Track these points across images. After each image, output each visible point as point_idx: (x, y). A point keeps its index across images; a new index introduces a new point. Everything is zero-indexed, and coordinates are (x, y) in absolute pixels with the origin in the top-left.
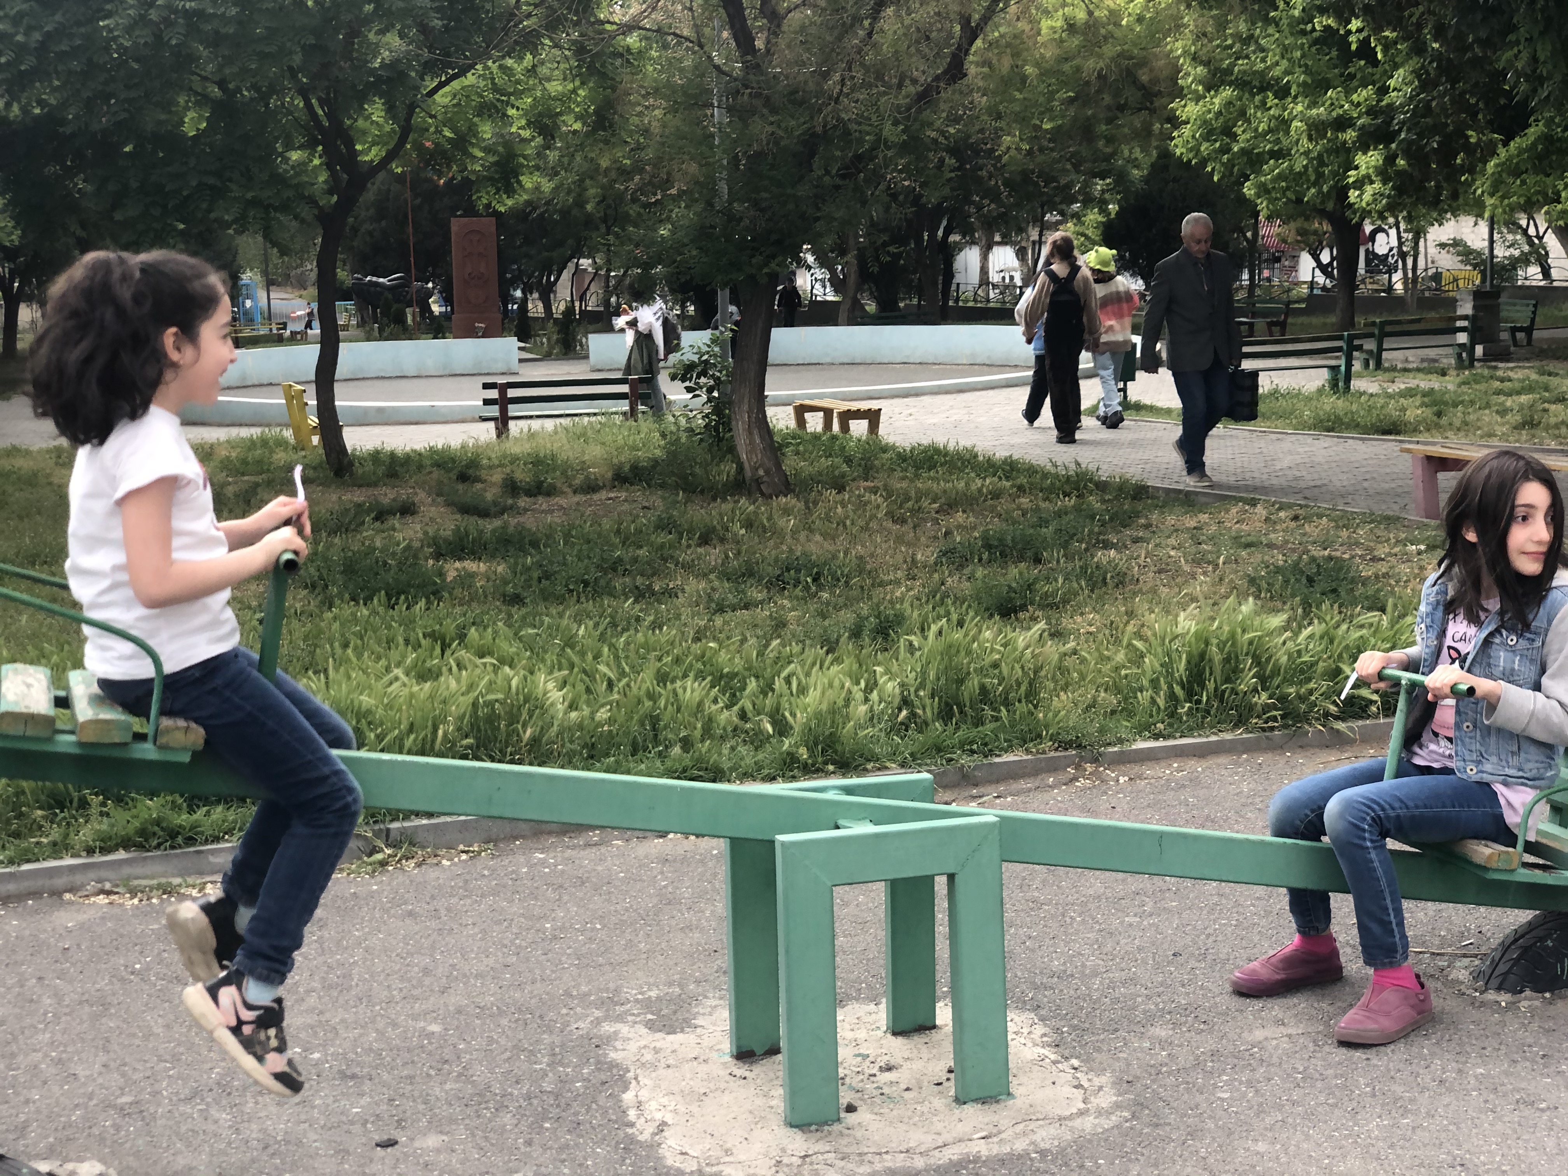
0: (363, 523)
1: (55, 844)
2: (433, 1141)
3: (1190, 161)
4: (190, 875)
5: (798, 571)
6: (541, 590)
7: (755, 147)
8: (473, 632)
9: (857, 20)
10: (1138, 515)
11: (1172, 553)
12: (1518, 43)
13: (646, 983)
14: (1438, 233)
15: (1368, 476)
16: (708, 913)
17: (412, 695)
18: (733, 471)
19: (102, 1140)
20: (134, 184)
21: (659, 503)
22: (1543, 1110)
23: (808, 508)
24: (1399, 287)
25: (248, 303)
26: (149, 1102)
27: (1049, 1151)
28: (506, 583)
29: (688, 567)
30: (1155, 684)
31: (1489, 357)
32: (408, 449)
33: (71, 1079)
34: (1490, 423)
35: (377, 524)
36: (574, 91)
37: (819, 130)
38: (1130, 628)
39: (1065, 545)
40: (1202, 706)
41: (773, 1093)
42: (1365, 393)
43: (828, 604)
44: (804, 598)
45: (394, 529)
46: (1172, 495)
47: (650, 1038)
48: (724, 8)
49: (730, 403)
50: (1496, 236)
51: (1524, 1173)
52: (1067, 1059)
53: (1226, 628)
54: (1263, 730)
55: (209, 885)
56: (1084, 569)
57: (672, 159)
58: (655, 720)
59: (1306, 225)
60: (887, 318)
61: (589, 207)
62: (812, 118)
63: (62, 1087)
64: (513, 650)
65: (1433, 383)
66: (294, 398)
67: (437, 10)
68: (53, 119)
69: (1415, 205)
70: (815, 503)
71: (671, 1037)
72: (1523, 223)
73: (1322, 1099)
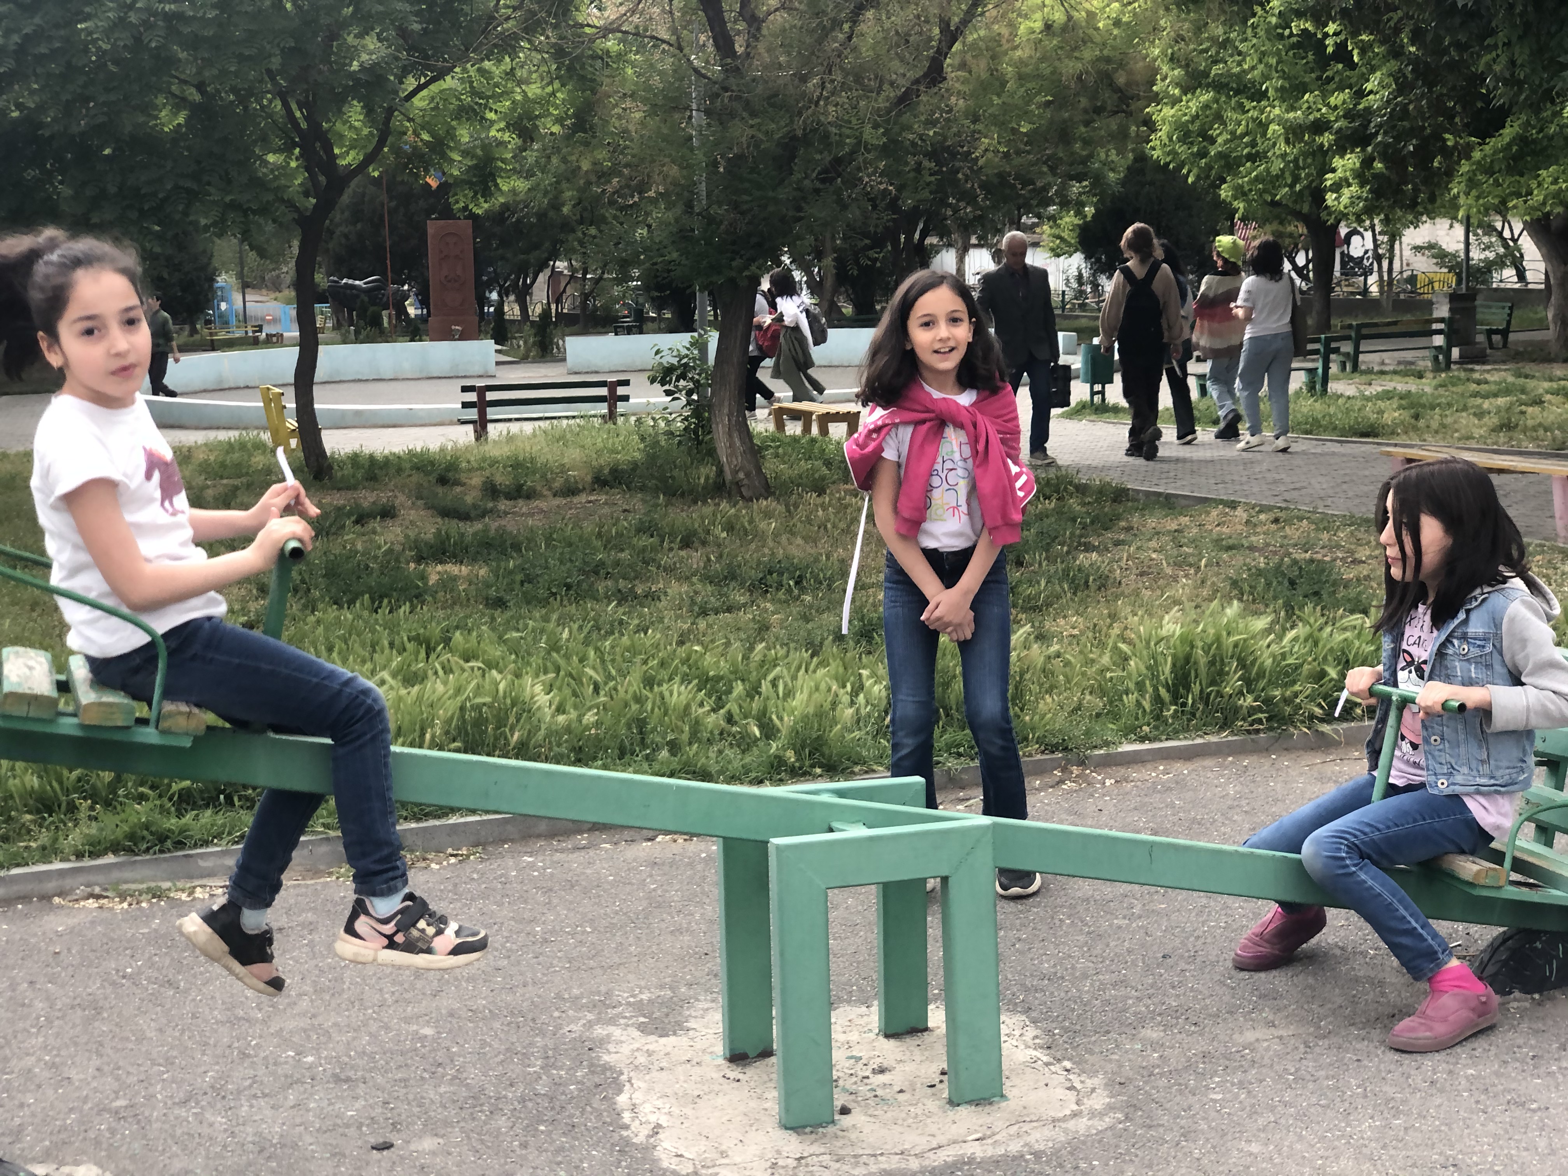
0: (343, 526)
1: (44, 848)
2: (428, 1143)
3: (1167, 164)
4: (179, 879)
5: (781, 574)
6: (524, 593)
7: (735, 150)
8: (458, 636)
9: (836, 24)
10: (1119, 518)
11: (1154, 556)
12: (1496, 47)
13: (638, 986)
14: (1413, 236)
15: (1347, 479)
16: (697, 916)
17: (400, 699)
18: (712, 475)
19: (97, 1143)
20: (112, 189)
21: (639, 506)
22: (1534, 1111)
23: (789, 511)
24: (1374, 289)
25: (223, 306)
26: (143, 1105)
27: (1044, 1152)
28: (488, 586)
29: (670, 570)
30: (1140, 687)
31: (1467, 359)
32: (386, 452)
33: (65, 1083)
34: (1467, 426)
35: (358, 527)
36: (553, 94)
37: (799, 133)
38: (1116, 631)
39: (1047, 548)
40: (1188, 709)
41: (766, 1095)
42: (1342, 395)
43: (811, 607)
44: (786, 601)
45: (374, 532)
46: (1153, 498)
47: (643, 1041)
48: (704, 10)
49: (710, 407)
50: (1472, 238)
51: (1516, 1173)
52: (1059, 1061)
53: (1212, 631)
54: (1249, 732)
55: (198, 890)
56: (1066, 572)
57: (654, 161)
58: (641, 724)
59: (1281, 228)
60: (863, 320)
61: (565, 210)
62: (792, 121)
63: (56, 1091)
64: (498, 653)
65: (1410, 385)
66: (272, 401)
67: (419, 13)
68: (30, 121)
69: (1392, 207)
70: (796, 506)
71: (663, 1040)
72: (1498, 225)
73: (1314, 1100)
